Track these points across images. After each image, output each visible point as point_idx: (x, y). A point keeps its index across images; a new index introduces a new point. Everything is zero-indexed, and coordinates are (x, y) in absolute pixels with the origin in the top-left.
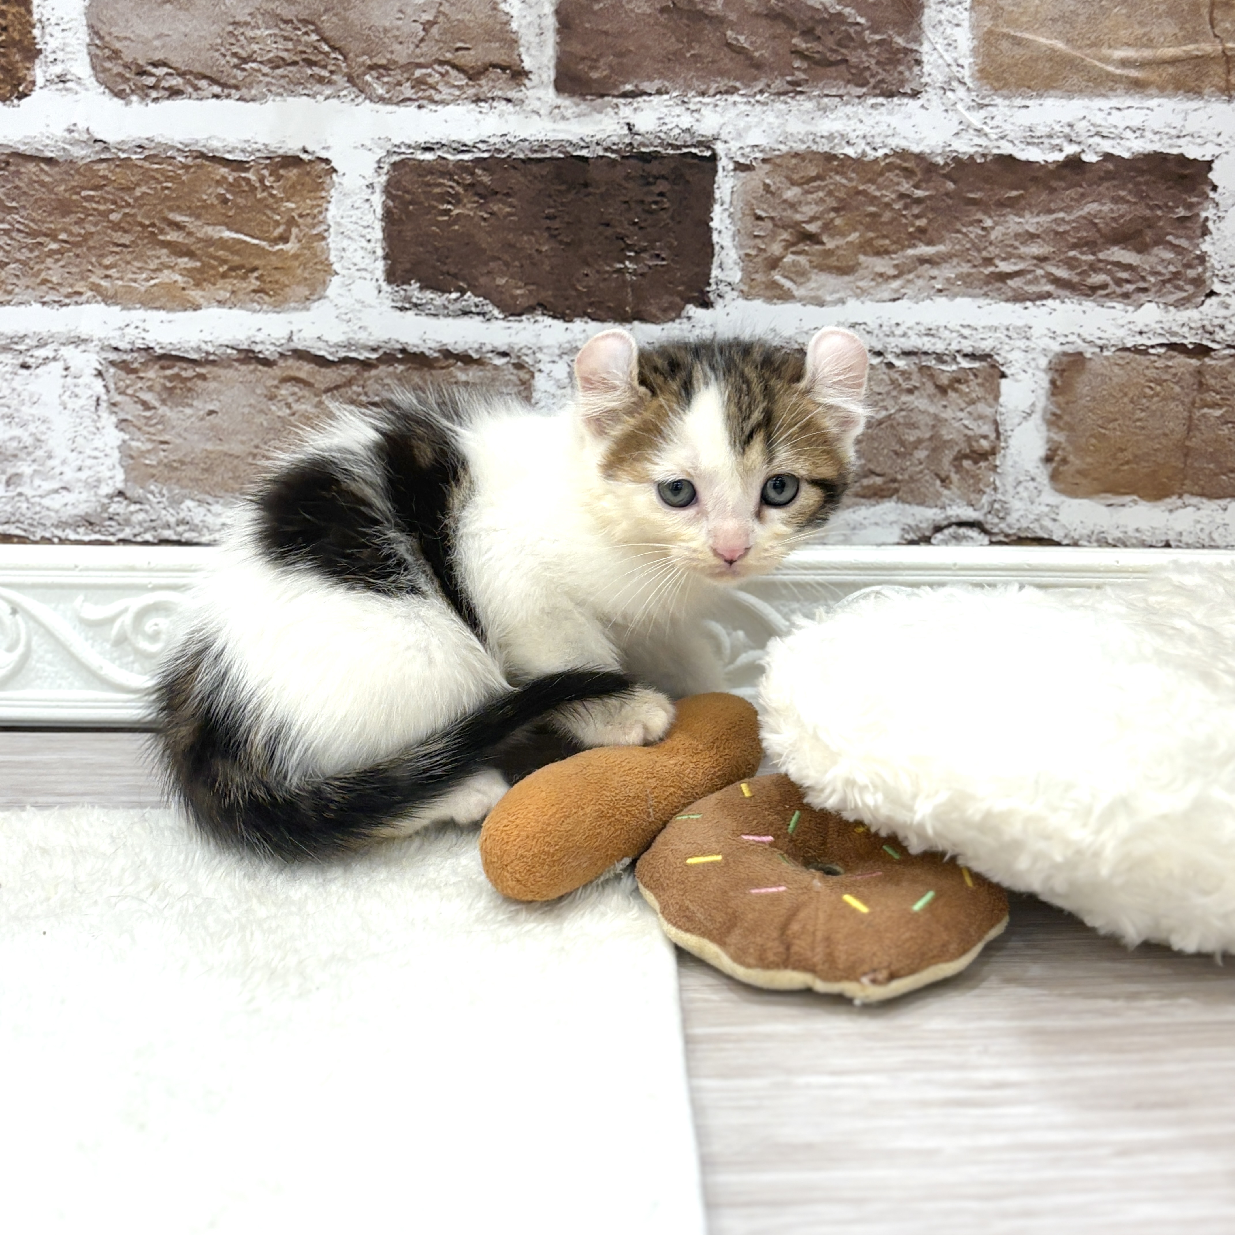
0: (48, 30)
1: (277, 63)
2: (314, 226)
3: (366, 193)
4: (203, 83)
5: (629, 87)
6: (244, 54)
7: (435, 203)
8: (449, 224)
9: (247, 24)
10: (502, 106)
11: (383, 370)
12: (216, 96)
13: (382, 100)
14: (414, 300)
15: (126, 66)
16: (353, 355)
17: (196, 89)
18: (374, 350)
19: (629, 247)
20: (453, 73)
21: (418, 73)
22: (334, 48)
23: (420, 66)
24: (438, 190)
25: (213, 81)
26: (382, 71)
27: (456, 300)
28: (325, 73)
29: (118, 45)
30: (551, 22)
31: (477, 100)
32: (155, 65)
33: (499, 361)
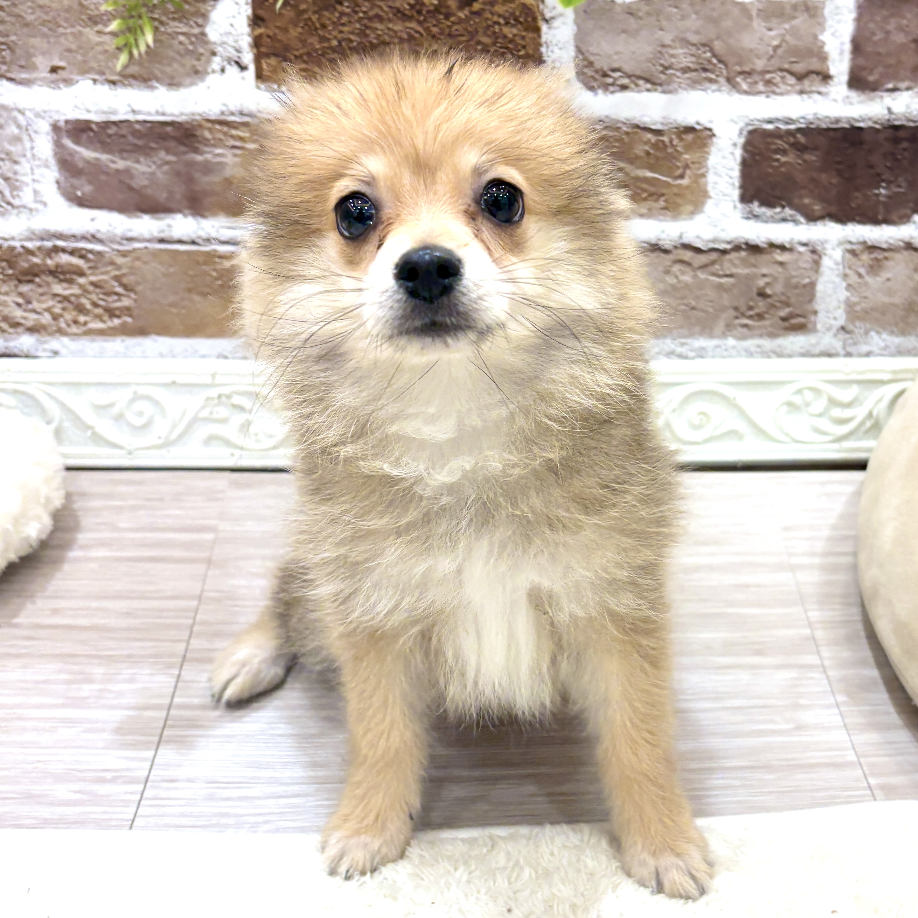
0: (551, 48)
1: (686, 70)
2: (699, 169)
3: (731, 149)
4: (641, 82)
5: (890, 86)
6: (666, 64)
7: (771, 155)
8: (778, 167)
9: (669, 46)
10: (816, 96)
11: (733, 255)
12: (648, 90)
13: (746, 93)
14: (755, 213)
15: (597, 71)
16: (717, 246)
17: (637, 85)
18: (729, 243)
19: (883, 181)
20: (788, 76)
21: (768, 76)
22: (720, 61)
23: (769, 72)
24: (773, 147)
25: (647, 80)
26: (746, 75)
27: (779, 213)
28: (713, 76)
29: (592, 58)
30: (848, 47)
31: (802, 92)
32: (614, 70)
33: (802, 249)
